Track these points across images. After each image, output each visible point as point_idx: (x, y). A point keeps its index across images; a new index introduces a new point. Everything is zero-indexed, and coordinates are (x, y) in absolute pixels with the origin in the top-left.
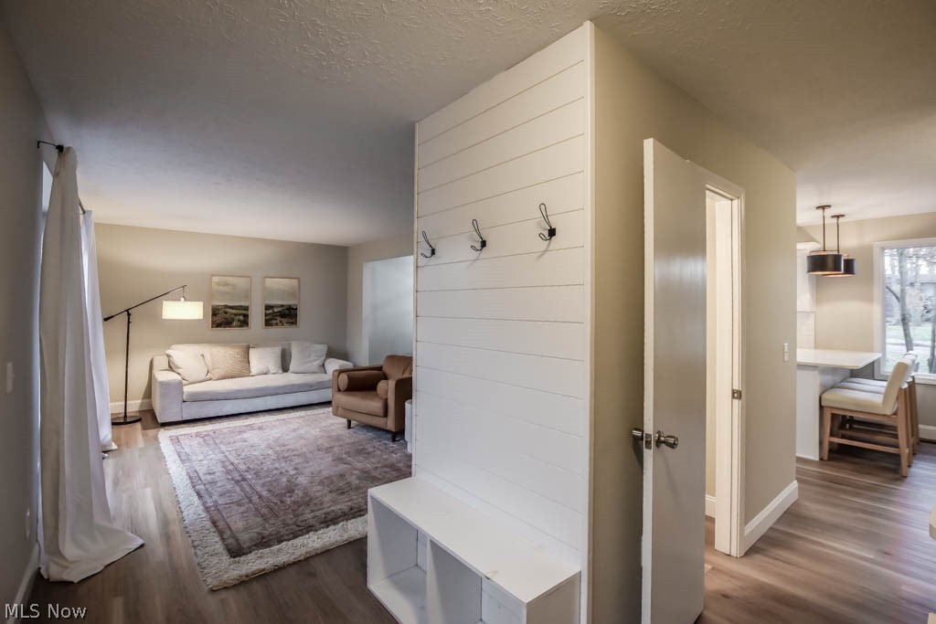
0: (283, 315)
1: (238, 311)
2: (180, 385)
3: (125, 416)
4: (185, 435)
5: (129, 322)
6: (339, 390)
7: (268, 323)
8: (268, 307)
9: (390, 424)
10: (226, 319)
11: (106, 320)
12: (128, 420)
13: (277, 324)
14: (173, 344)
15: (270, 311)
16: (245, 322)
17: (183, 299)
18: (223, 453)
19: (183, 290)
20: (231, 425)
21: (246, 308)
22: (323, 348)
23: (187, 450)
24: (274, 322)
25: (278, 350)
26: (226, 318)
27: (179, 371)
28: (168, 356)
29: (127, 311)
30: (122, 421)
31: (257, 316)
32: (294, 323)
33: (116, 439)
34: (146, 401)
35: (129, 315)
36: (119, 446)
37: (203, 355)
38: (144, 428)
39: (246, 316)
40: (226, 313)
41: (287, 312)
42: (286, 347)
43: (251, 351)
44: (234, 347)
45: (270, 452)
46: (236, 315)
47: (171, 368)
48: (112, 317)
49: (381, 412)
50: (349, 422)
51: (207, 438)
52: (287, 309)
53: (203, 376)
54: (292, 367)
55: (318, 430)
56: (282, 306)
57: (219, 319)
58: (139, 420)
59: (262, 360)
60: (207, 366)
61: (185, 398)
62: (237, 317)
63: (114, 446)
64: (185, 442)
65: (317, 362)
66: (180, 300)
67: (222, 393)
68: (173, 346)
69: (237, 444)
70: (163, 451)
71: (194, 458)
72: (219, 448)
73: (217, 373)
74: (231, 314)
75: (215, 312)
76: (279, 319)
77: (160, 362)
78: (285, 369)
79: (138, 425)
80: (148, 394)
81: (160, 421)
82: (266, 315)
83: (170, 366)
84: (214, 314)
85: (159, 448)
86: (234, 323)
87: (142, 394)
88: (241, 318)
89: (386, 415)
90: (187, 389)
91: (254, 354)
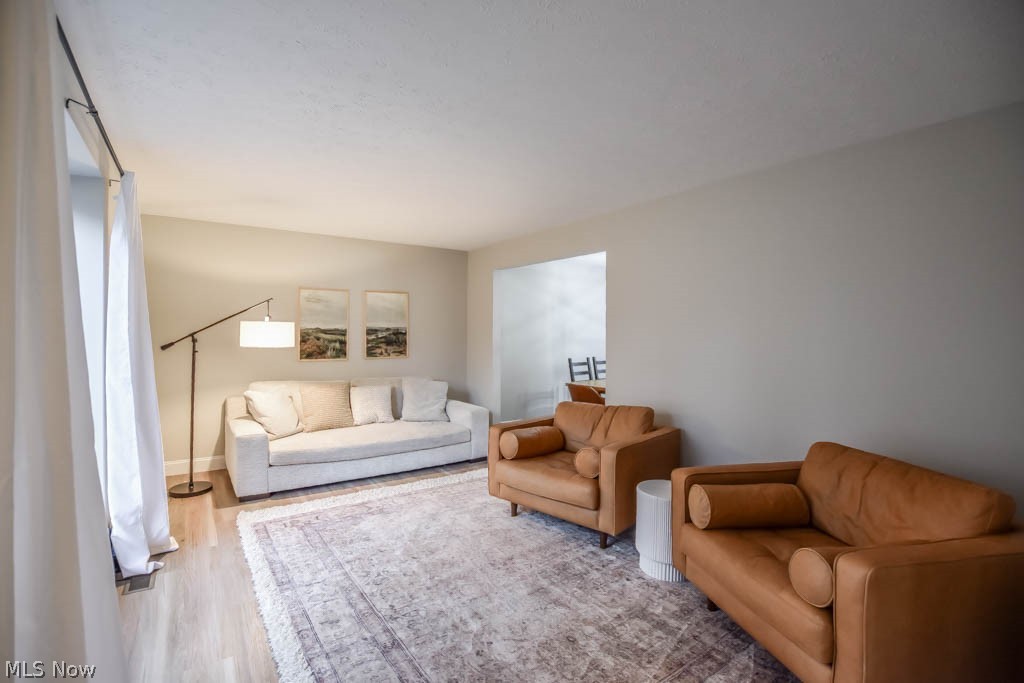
0: (390, 341)
1: (334, 337)
2: (264, 443)
3: (191, 484)
4: (275, 521)
5: (194, 352)
6: (502, 458)
7: (370, 352)
8: (370, 332)
9: (606, 522)
10: (318, 347)
11: (164, 348)
12: (195, 491)
13: (381, 354)
14: (251, 382)
15: (373, 337)
16: (341, 352)
17: (267, 318)
18: (340, 566)
19: (267, 306)
20: (338, 504)
21: (343, 333)
22: (443, 387)
23: (283, 556)
24: (378, 351)
25: (387, 391)
26: (319, 345)
27: (262, 420)
28: (247, 399)
29: (192, 335)
30: (187, 491)
31: (357, 343)
32: (402, 352)
33: (176, 529)
34: (218, 457)
35: (194, 341)
36: (181, 541)
37: (291, 397)
38: (217, 505)
39: (343, 343)
40: (318, 339)
41: (394, 337)
42: (396, 386)
43: (352, 389)
44: (331, 386)
45: (415, 566)
46: (330, 341)
47: (250, 415)
48: (172, 344)
49: (590, 502)
50: (515, 506)
51: (308, 530)
52: (394, 334)
53: (293, 428)
54: (406, 413)
55: (468, 516)
56: (388, 329)
57: (309, 347)
58: (210, 489)
59: (367, 403)
60: (297, 411)
61: (271, 462)
62: (333, 345)
63: (174, 545)
64: (278, 536)
65: (437, 406)
66: (263, 320)
67: (321, 454)
68: (253, 385)
69: (356, 545)
70: (247, 555)
71: (296, 577)
72: (331, 553)
73: (312, 422)
74: (325, 340)
75: (304, 337)
76: (383, 346)
77: (236, 407)
78: (397, 416)
79: (208, 498)
80: (221, 448)
81: (239, 494)
82: (368, 342)
83: (248, 412)
84: (303, 341)
85: (240, 549)
86: (329, 353)
87: (213, 449)
88: (337, 345)
89: (597, 506)
90: (275, 447)
91: (357, 395)
